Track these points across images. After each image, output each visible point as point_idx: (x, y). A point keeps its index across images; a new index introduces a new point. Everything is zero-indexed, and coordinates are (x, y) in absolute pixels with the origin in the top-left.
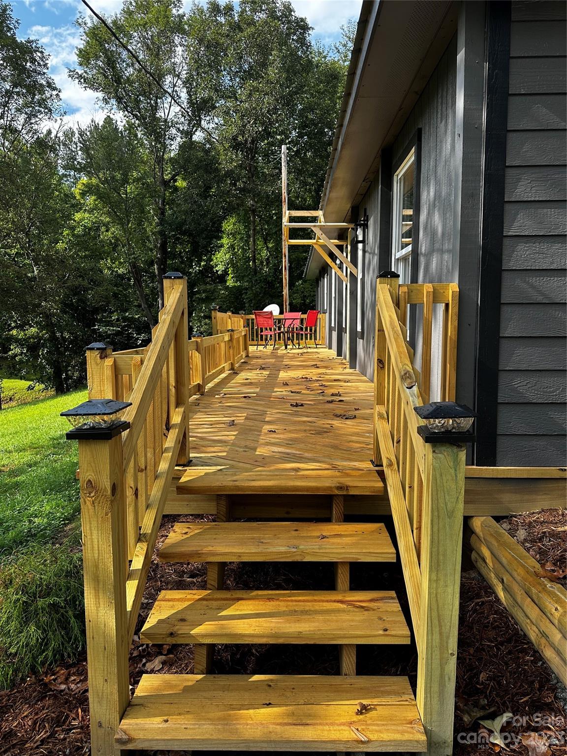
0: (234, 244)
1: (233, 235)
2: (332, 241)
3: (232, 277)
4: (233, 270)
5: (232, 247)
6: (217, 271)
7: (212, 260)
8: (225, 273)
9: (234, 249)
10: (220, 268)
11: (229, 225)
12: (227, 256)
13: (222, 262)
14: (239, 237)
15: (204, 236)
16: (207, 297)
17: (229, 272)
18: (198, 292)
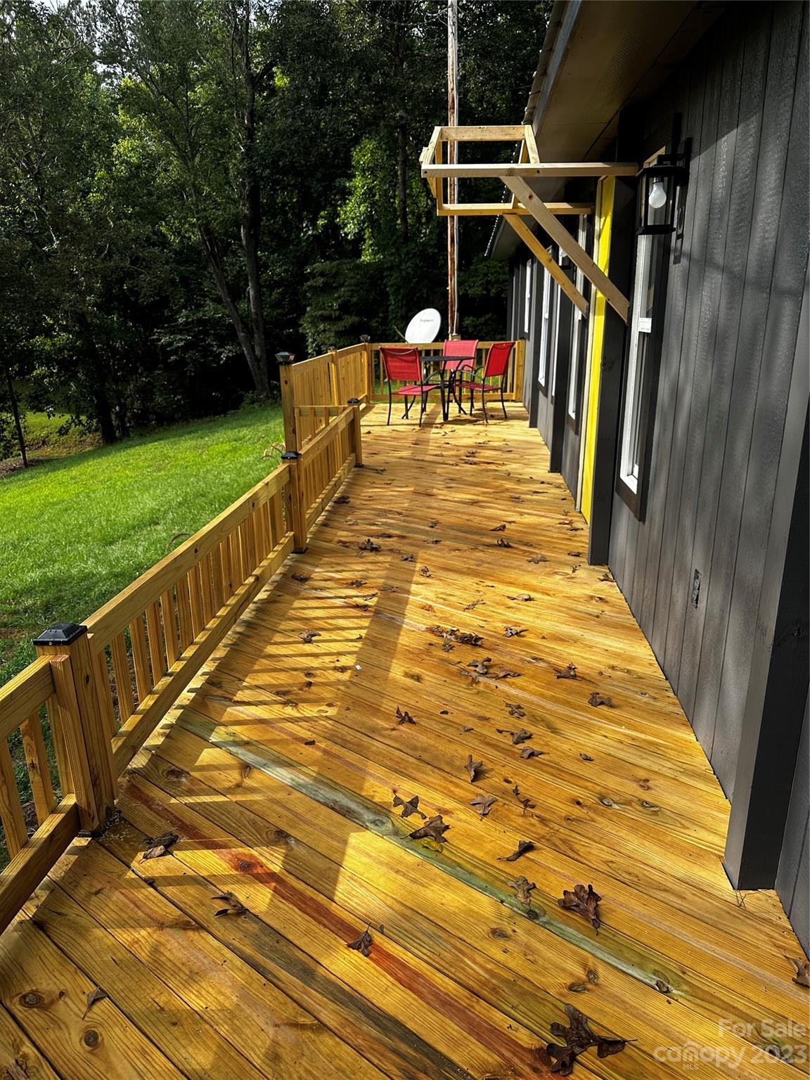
0: (374, 187)
1: (373, 170)
2: (549, 205)
3: (371, 245)
4: (372, 232)
5: (370, 193)
6: (347, 234)
7: (339, 216)
8: (359, 238)
9: (374, 195)
10: (351, 229)
11: (364, 154)
12: (362, 208)
13: (353, 219)
14: (380, 175)
15: (319, 175)
16: (325, 284)
17: (366, 236)
18: (313, 275)
